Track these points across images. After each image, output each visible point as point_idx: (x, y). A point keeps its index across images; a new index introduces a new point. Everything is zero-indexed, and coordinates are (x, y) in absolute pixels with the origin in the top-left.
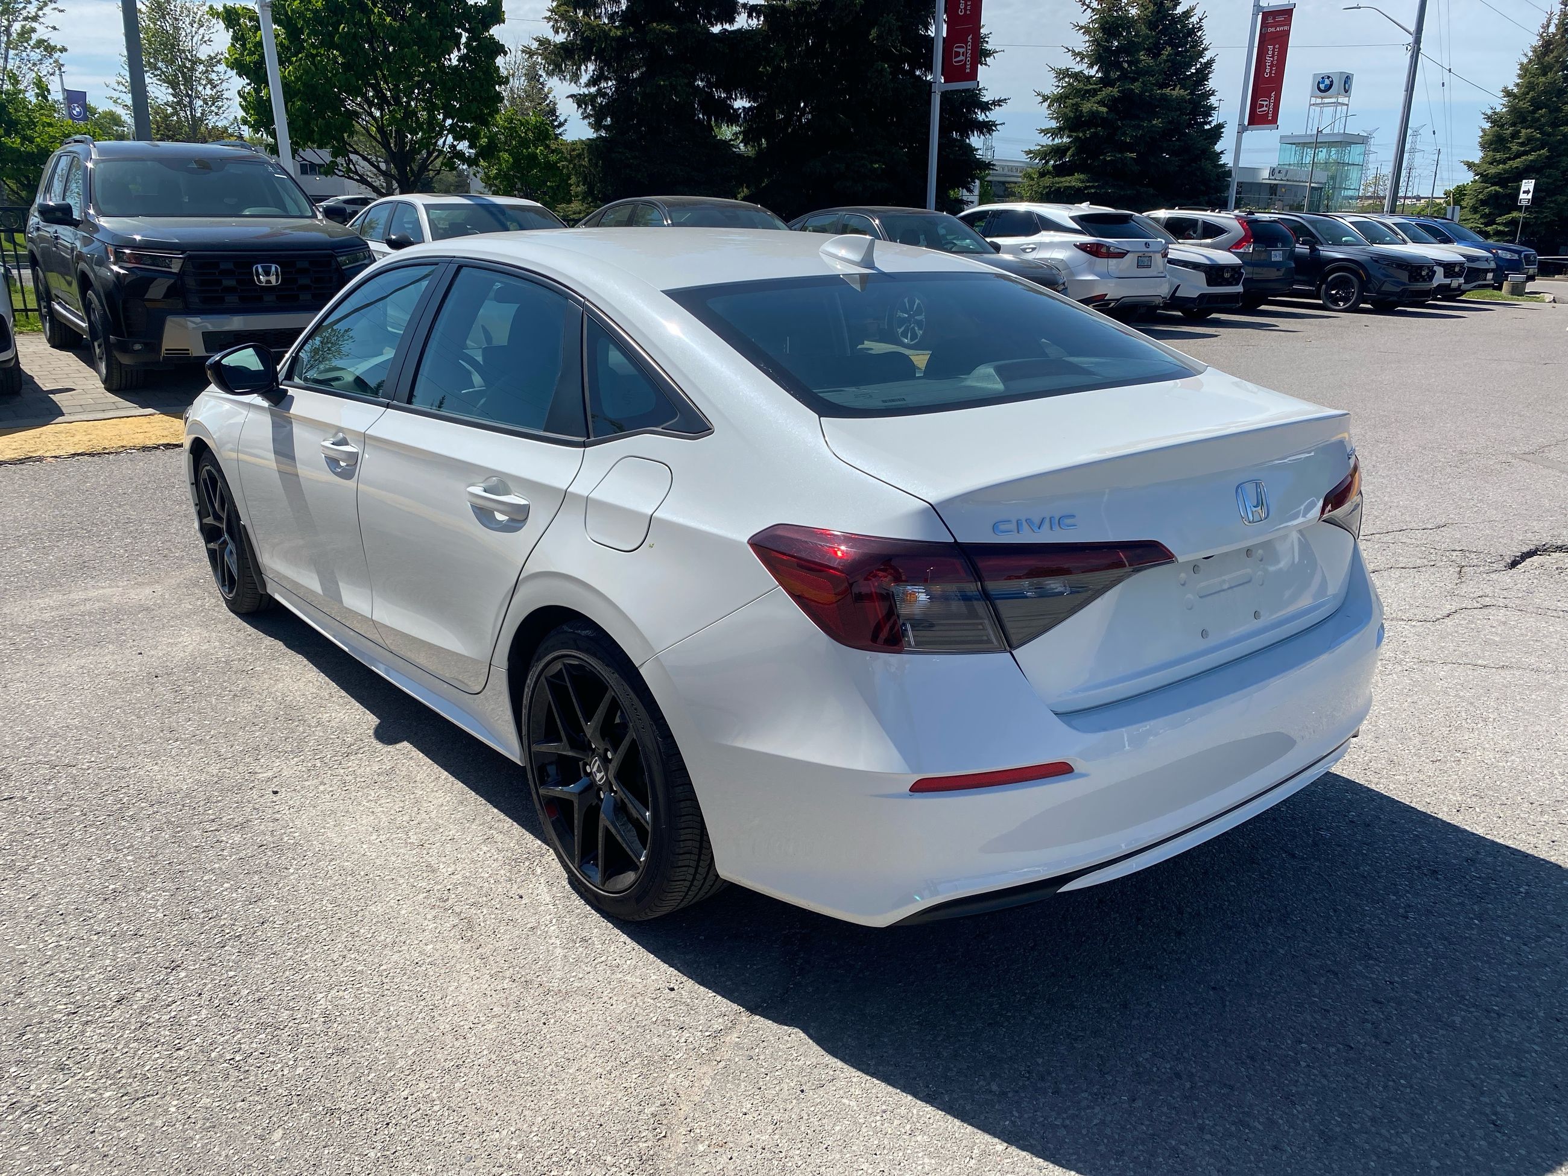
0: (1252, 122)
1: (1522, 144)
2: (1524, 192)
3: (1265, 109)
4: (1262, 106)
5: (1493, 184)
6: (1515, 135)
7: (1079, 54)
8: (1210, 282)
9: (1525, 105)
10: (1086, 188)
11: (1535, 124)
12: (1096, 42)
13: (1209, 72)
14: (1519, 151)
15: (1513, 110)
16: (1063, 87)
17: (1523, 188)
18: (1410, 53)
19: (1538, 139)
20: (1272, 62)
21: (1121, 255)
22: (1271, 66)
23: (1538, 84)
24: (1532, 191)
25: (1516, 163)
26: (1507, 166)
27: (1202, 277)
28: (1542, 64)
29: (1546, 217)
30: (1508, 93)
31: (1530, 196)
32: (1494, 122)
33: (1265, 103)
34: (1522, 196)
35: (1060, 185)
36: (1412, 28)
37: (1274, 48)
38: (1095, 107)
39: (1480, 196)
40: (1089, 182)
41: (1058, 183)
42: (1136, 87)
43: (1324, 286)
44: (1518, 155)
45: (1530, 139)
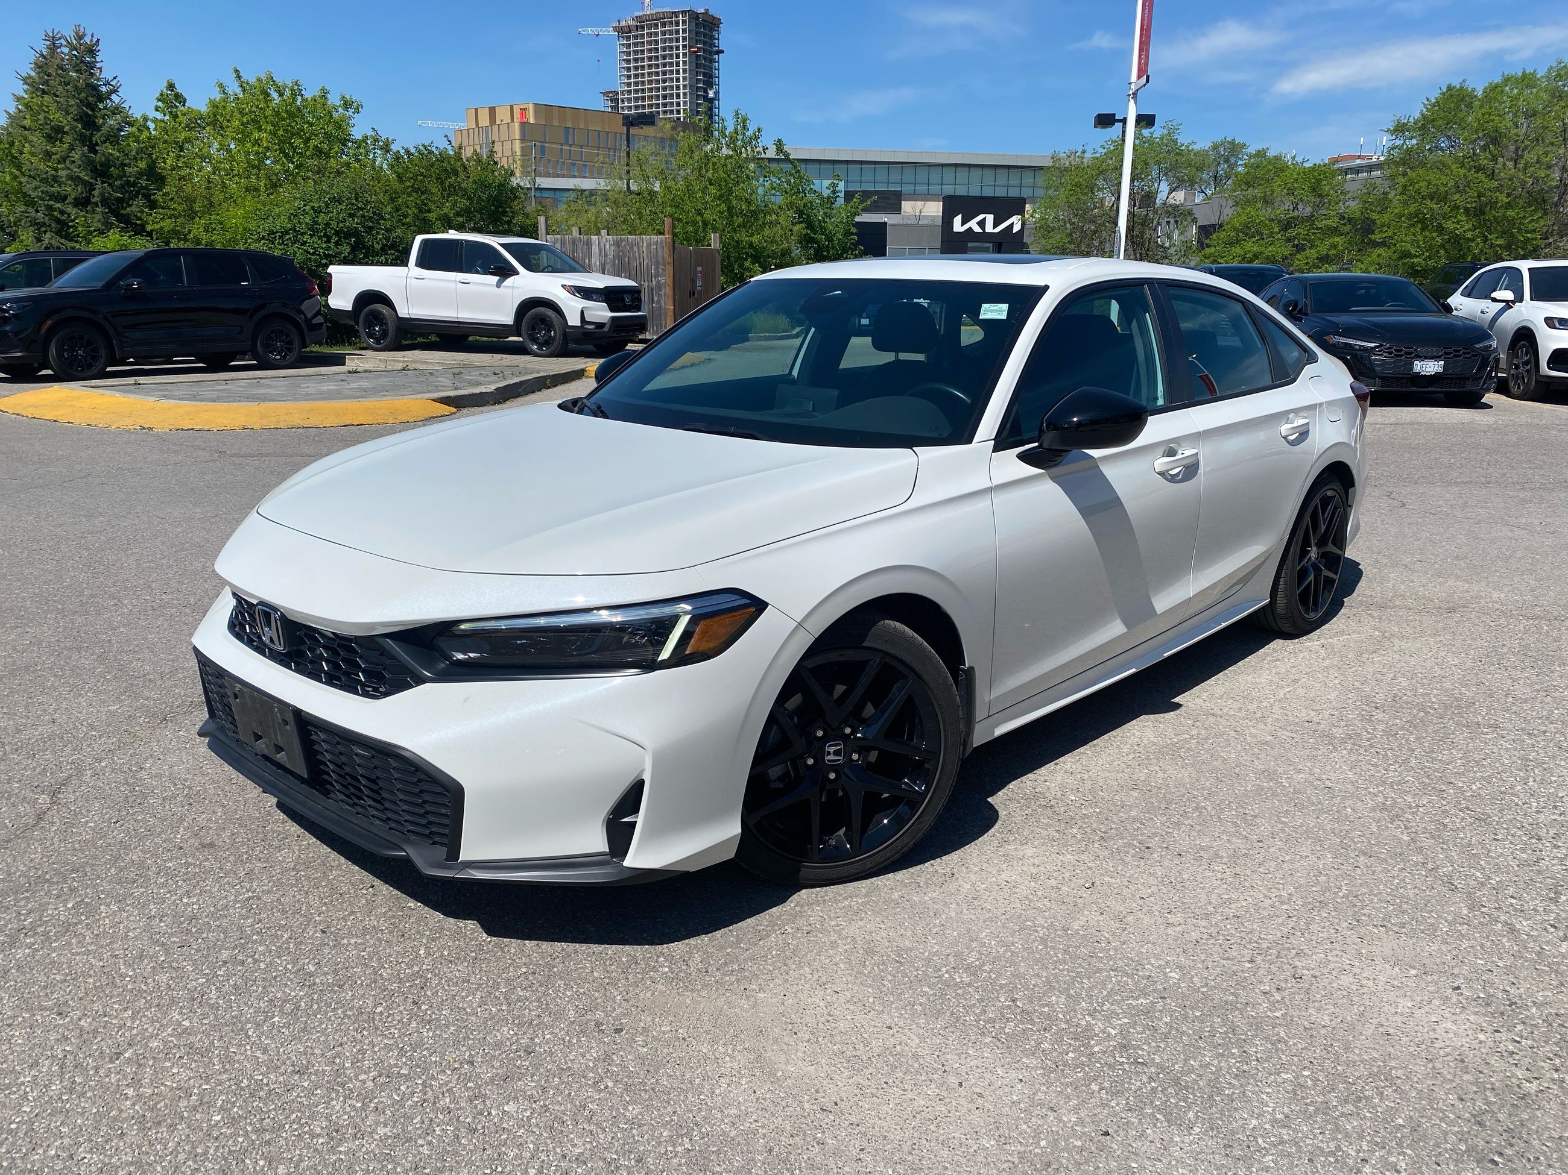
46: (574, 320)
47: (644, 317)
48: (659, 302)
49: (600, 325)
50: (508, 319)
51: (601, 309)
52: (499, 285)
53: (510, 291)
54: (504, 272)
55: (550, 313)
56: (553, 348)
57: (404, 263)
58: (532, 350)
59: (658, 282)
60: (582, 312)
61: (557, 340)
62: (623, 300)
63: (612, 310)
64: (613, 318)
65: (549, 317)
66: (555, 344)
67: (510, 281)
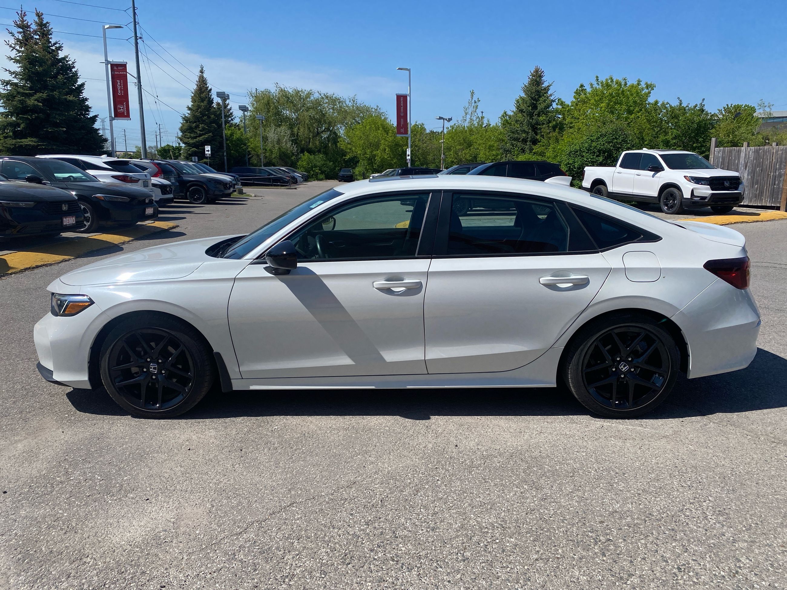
0: (116, 115)
1: (200, 131)
2: (207, 151)
3: (121, 110)
4: (120, 109)
5: (193, 147)
6: (197, 127)
7: (14, 73)
8: (164, 193)
9: (198, 114)
10: (38, 145)
11: (203, 122)
12: (25, 68)
13: (83, 90)
14: (200, 133)
15: (194, 116)
16: (8, 90)
17: (206, 149)
18: (137, 87)
19: (206, 129)
20: (121, 88)
21: (137, 181)
22: (121, 90)
23: (201, 106)
24: (210, 150)
25: (201, 138)
26: (197, 140)
27: (159, 191)
28: (200, 97)
29: (217, 161)
30: (189, 109)
31: (210, 153)
32: (187, 121)
33: (121, 107)
34: (206, 153)
35: (22, 144)
36: (136, 76)
37: (120, 82)
38: (36, 103)
39: (189, 152)
40: (39, 142)
41: (19, 142)
42: (56, 93)
43: (188, 193)
44: (200, 135)
45: (204, 129)
46: (687, 195)
47: (740, 193)
48: (779, 184)
49: (703, 198)
50: (655, 194)
51: (707, 189)
52: (653, 176)
53: (658, 179)
54: (657, 168)
55: (675, 190)
56: (674, 209)
57: (615, 166)
58: (664, 210)
59: (780, 173)
60: (692, 191)
61: (677, 205)
62: (723, 184)
63: (712, 190)
64: (713, 194)
65: (675, 193)
66: (676, 207)
67: (659, 174)
